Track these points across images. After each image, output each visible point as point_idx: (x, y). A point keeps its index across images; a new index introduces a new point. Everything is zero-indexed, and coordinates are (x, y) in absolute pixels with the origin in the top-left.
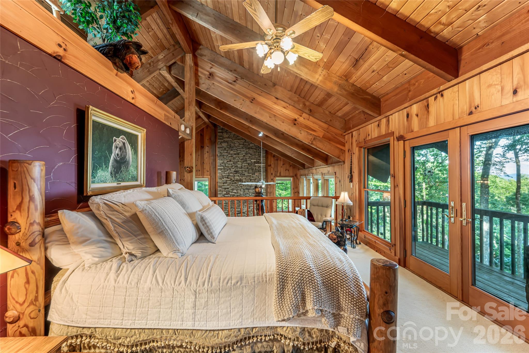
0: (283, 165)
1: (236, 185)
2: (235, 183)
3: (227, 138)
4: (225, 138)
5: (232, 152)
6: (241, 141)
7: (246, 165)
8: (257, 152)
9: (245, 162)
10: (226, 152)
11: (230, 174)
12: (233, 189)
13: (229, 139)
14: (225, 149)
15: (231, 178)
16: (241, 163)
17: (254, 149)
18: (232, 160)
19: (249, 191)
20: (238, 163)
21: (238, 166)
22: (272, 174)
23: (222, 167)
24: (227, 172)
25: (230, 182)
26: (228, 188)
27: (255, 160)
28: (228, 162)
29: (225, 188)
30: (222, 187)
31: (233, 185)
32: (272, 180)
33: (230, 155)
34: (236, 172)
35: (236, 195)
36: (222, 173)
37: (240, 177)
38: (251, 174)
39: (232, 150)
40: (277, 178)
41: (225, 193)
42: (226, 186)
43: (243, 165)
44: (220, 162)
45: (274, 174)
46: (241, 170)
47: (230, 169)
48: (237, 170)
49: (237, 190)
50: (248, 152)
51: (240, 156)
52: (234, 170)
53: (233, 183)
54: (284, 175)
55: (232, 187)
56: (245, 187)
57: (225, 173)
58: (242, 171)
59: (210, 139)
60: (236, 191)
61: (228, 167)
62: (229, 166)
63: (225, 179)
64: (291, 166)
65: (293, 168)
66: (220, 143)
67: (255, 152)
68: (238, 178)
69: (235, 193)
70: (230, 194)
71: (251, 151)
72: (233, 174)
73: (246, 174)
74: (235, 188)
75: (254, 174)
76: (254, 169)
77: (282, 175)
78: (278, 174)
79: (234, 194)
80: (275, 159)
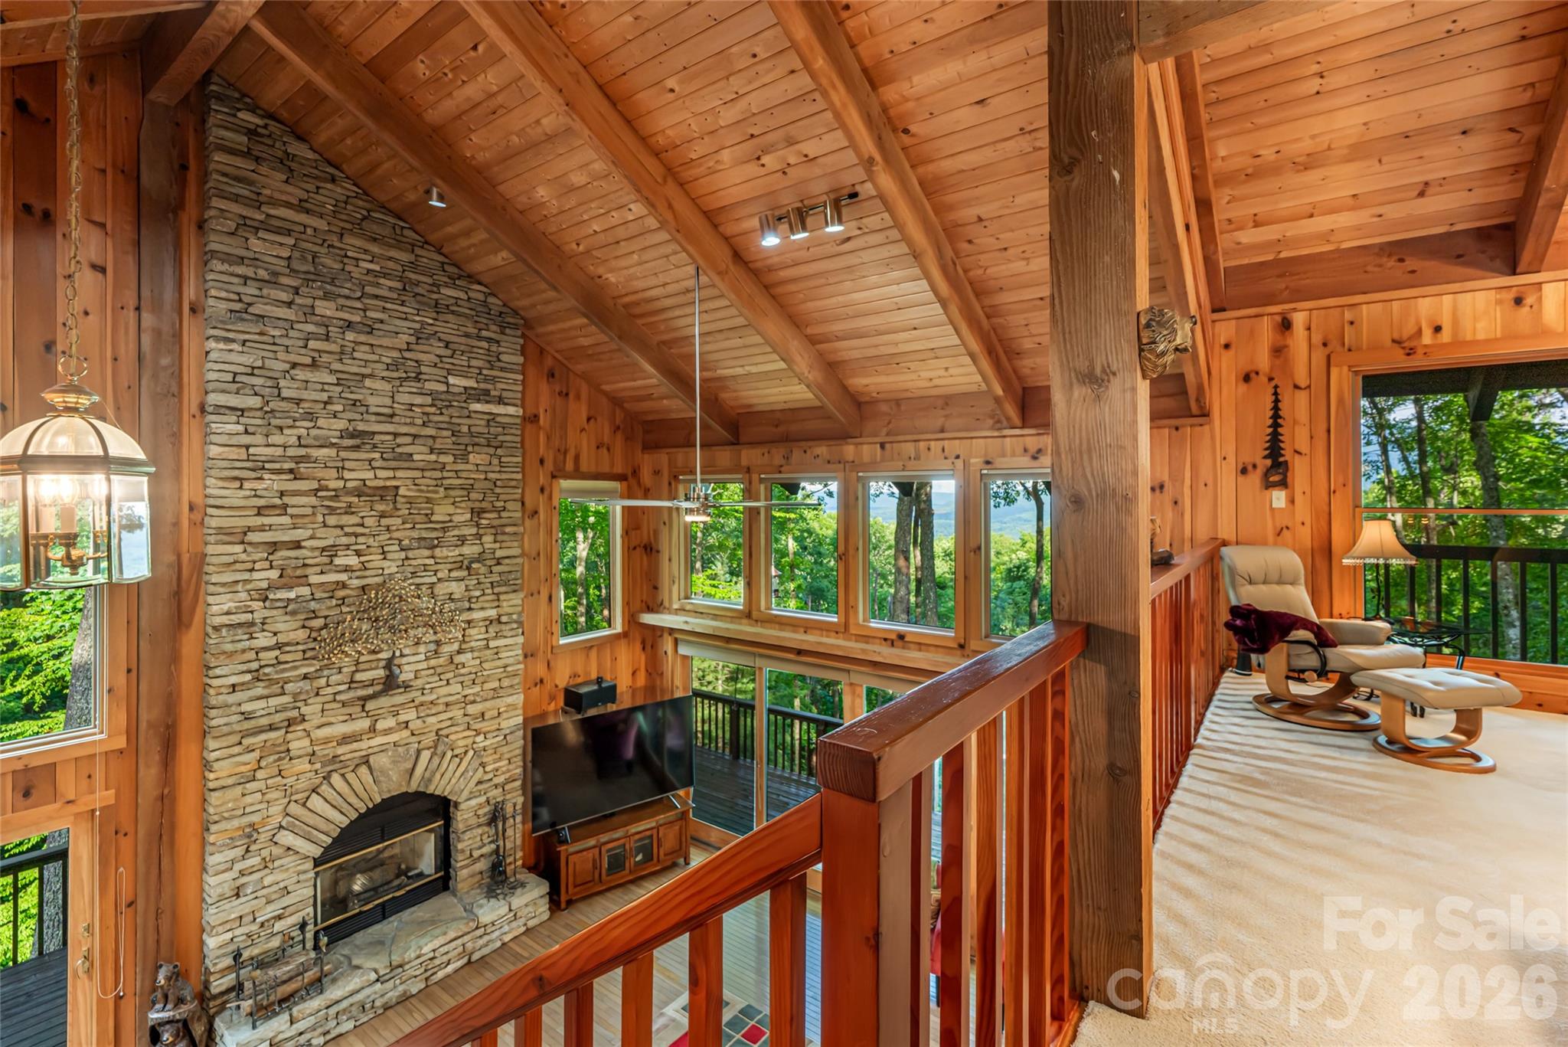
0: (589, 420)
1: (354, 519)
2: (349, 510)
3: (288, 205)
4: (273, 202)
5: (325, 308)
6: (393, 253)
7: (418, 400)
8: (480, 338)
9: (414, 386)
10: (284, 296)
11: (315, 453)
12: (330, 551)
13: (302, 218)
14: (273, 282)
15: (320, 474)
16: (388, 387)
17: (466, 316)
18: (325, 358)
19: (438, 552)
20: (368, 382)
21: (372, 401)
22: (542, 462)
23: (255, 402)
24: (290, 437)
25: (313, 500)
26: (297, 545)
27: (472, 383)
28: (294, 365)
29: (274, 546)
30: (252, 537)
31: (332, 520)
32: (542, 490)
33: (310, 328)
34: (358, 438)
35: (356, 583)
36: (246, 440)
37: (381, 474)
38: (450, 459)
39: (327, 296)
40: (565, 484)
41: (274, 574)
42: (282, 528)
43: (399, 398)
44: (233, 357)
45: (549, 465)
46: (390, 428)
47: (310, 416)
48: (361, 427)
49: (358, 553)
50: (429, 330)
51: (385, 342)
52: (341, 424)
53: (332, 511)
54: (593, 469)
55: (330, 537)
56: (415, 534)
57: (276, 439)
58: (396, 435)
59: (130, 174)
60: (353, 561)
61: (298, 402)
62: (305, 395)
63: (272, 484)
64: (618, 428)
65: (627, 439)
66: (231, 225)
67: (467, 335)
68: (370, 475)
69: (347, 569)
70: (314, 579)
71: (449, 327)
72: (332, 452)
73: (420, 454)
74: (345, 540)
75: (464, 457)
76: (465, 429)
77: (584, 467)
78: (570, 466)
79: (343, 577)
80: (557, 389)
